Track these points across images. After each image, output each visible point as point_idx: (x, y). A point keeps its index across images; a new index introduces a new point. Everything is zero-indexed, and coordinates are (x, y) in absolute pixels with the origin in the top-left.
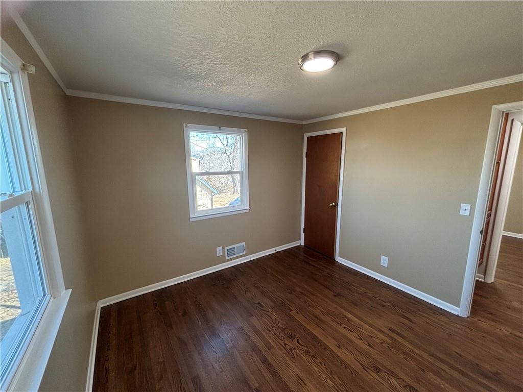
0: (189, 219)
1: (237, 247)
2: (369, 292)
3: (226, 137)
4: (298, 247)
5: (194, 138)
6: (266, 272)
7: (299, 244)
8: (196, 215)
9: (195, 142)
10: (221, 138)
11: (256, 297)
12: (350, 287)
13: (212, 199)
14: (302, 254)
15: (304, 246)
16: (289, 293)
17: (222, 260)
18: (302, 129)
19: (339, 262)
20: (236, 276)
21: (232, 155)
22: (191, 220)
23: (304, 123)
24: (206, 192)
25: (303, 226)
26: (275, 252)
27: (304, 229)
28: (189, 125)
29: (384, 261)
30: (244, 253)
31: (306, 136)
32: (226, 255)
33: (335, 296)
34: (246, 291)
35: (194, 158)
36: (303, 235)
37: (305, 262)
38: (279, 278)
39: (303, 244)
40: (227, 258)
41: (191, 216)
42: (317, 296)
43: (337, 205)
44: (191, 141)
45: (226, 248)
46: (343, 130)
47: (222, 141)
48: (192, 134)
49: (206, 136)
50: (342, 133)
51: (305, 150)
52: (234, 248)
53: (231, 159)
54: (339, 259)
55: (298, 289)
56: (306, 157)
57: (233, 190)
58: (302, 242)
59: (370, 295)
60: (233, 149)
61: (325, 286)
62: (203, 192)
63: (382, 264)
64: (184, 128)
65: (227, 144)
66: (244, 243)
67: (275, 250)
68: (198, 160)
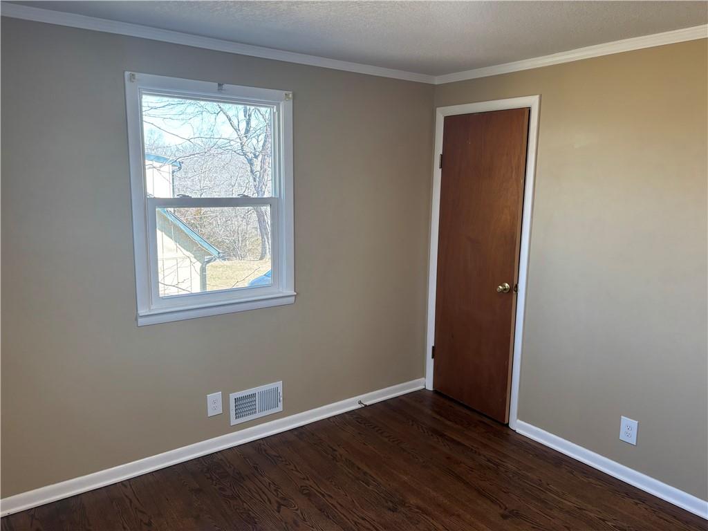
0: (136, 320)
1: (262, 394)
2: (590, 507)
3: (245, 112)
4: (418, 395)
5: (152, 112)
6: (334, 458)
7: (421, 387)
8: (156, 308)
9: (158, 122)
10: (230, 114)
11: (305, 520)
12: (543, 497)
13: (203, 270)
14: (428, 411)
15: (435, 391)
16: (390, 509)
17: (220, 426)
18: (430, 95)
19: (518, 431)
20: (256, 469)
21: (260, 158)
22: (141, 322)
23: (437, 81)
24: (188, 254)
25: (431, 341)
26: (359, 406)
27: (434, 348)
28: (137, 75)
29: (628, 429)
30: (280, 408)
31: (441, 114)
32: (233, 413)
33: (504, 517)
34: (280, 505)
35: (157, 164)
36: (430, 363)
37: (435, 432)
38: (365, 473)
39: (430, 387)
40: (234, 421)
41: (142, 312)
42: (459, 516)
43: (515, 288)
44: (145, 118)
45: (233, 396)
46: (532, 101)
47: (235, 122)
48: (148, 101)
49: (191, 107)
50: (529, 110)
51: (439, 150)
52: (254, 395)
53: (257, 167)
54: (520, 426)
55: (413, 500)
56: (441, 167)
57: (260, 248)
58: (427, 382)
59: (592, 515)
60: (261, 144)
61: (481, 493)
62: (180, 254)
63: (623, 437)
64: (127, 83)
65: (247, 131)
66: (279, 384)
67: (360, 403)
68: (167, 168)
